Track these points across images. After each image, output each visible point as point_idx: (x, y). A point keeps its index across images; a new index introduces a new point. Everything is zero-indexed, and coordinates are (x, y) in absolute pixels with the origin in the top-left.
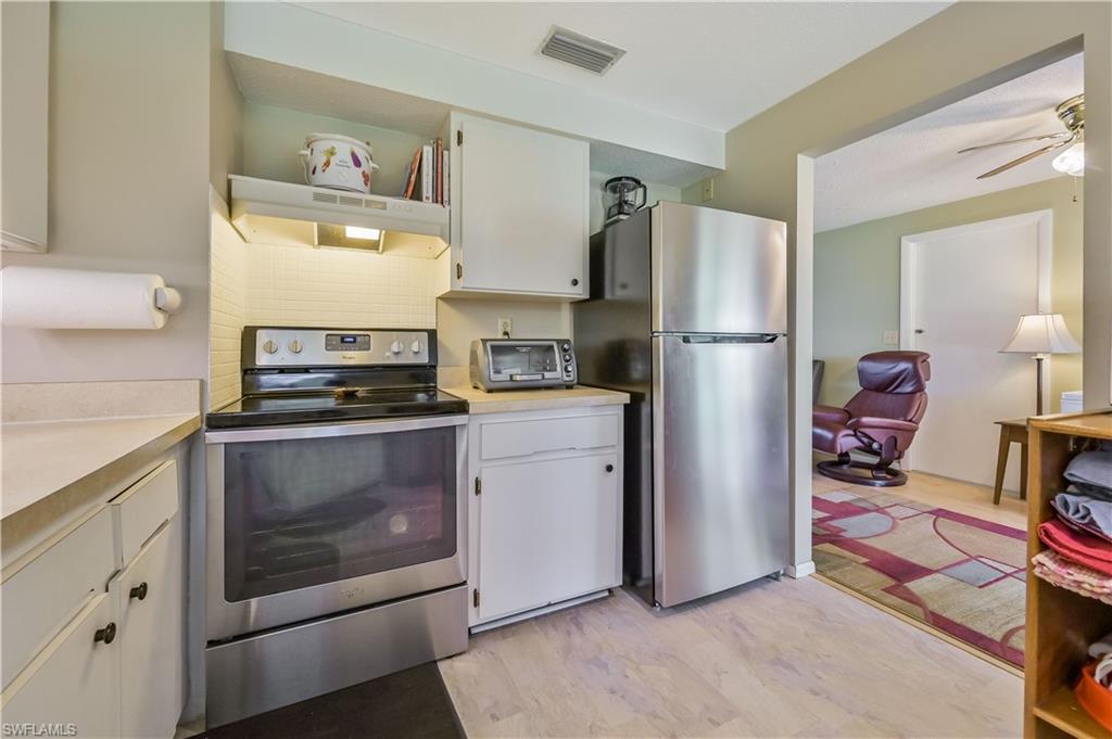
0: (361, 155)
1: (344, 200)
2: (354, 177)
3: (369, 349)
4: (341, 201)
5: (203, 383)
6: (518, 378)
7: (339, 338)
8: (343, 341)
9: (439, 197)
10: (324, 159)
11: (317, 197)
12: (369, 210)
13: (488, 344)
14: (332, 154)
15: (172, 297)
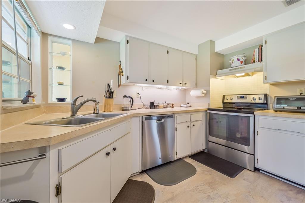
0: (240, 58)
1: (235, 69)
2: (238, 63)
3: (247, 99)
4: (240, 68)
5: (209, 104)
6: (285, 108)
7: (240, 97)
8: (241, 97)
9: (261, 60)
10: (232, 62)
11: (230, 70)
12: (241, 69)
13: (276, 98)
14: (233, 60)
15: (205, 92)
